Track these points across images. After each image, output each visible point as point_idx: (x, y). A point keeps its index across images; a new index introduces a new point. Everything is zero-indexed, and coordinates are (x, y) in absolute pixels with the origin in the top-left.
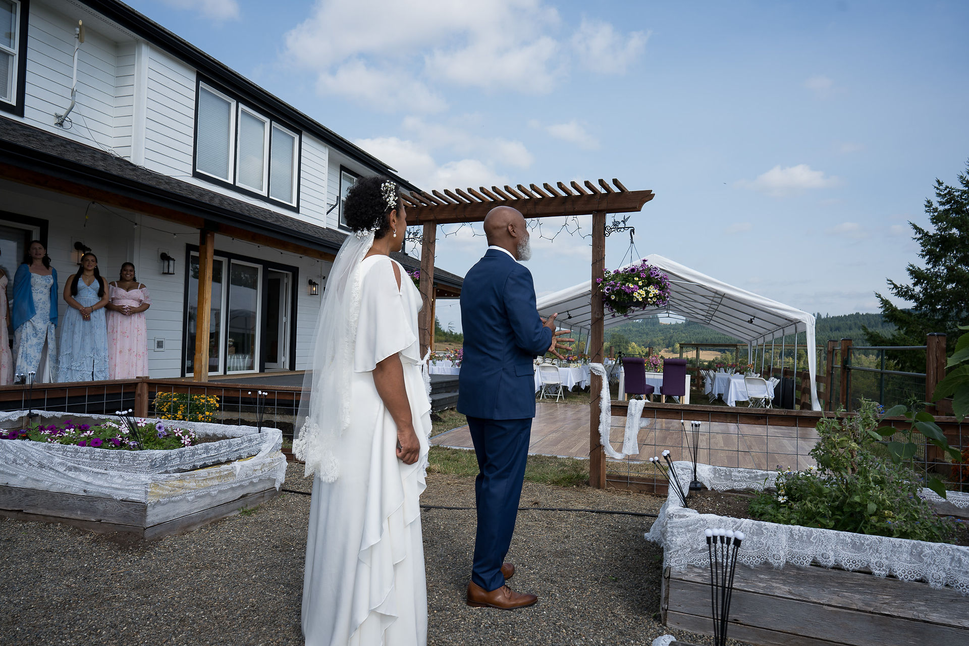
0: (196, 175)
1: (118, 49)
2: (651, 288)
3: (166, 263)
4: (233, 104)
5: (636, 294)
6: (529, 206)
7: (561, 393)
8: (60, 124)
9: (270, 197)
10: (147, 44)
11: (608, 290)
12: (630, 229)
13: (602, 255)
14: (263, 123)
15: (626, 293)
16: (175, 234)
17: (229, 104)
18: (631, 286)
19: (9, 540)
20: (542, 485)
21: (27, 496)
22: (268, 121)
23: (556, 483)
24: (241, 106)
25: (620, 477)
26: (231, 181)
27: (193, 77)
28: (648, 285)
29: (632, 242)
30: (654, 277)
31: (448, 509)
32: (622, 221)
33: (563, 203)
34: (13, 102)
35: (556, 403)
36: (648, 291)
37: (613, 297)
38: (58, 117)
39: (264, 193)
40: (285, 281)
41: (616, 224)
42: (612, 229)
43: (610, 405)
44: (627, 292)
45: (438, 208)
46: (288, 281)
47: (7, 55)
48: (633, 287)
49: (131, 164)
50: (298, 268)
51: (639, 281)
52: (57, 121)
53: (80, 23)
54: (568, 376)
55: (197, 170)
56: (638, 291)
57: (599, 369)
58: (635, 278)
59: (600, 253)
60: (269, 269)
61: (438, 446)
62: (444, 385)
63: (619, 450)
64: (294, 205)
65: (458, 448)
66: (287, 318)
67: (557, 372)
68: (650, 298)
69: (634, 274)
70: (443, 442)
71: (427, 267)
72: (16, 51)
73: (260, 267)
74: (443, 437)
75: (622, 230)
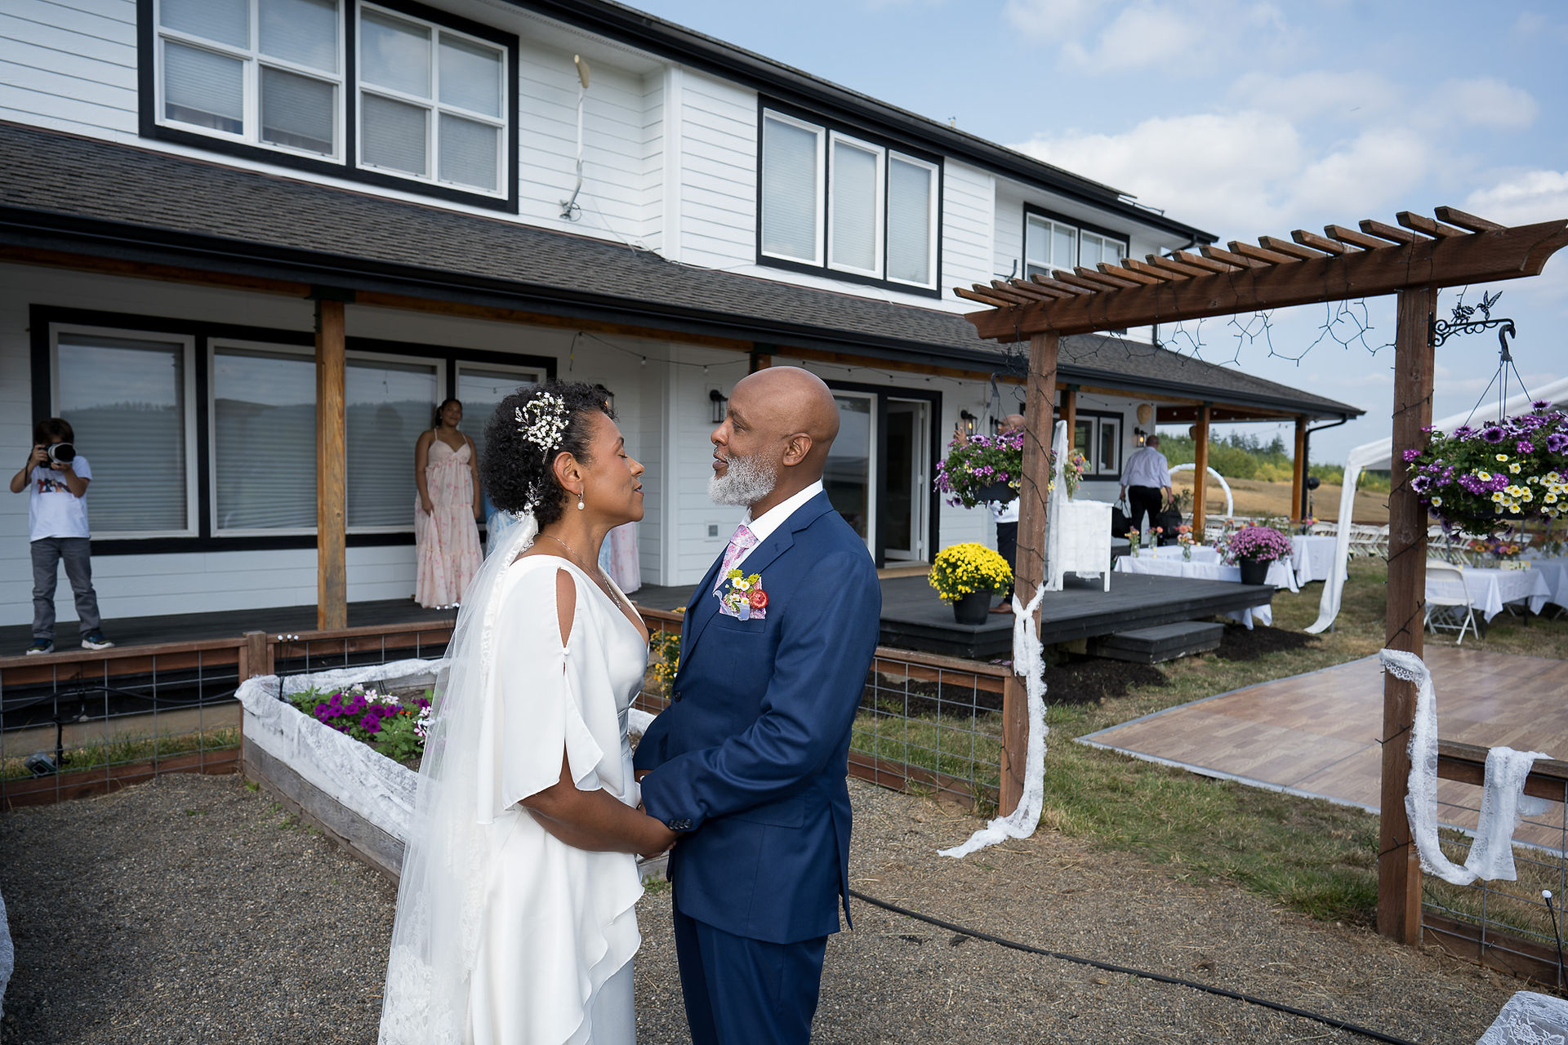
0: (762, 261)
1: (643, 82)
2: (1552, 479)
3: (717, 404)
4: (821, 132)
5: (1498, 498)
6: (1242, 289)
7: (1470, 624)
8: (567, 215)
9: (889, 279)
10: (679, 68)
11: (1421, 484)
12: (1501, 325)
13: (1420, 392)
14: (874, 156)
15: (1469, 494)
16: (705, 367)
17: (814, 135)
18: (1484, 476)
19: (307, 894)
20: (1263, 905)
21: (353, 821)
22: (880, 151)
23: (1299, 904)
24: (834, 134)
25: (1458, 927)
26: (819, 263)
27: (751, 103)
28: (1543, 470)
29: (1506, 357)
30: (1559, 453)
31: (1004, 943)
32: (1481, 306)
33: (1322, 274)
34: (505, 196)
35: (1458, 646)
36: (1543, 487)
37: (1437, 502)
38: (564, 205)
39: (878, 274)
40: (921, 415)
41: (1461, 313)
42: (1450, 326)
43: (1436, 753)
44: (1472, 493)
45: (1056, 307)
46: (924, 416)
47: (494, 128)
48: (1489, 478)
49: (663, 260)
50: (940, 393)
51: (1510, 462)
52: (562, 211)
53: (577, 59)
54: (1488, 589)
55: (764, 253)
56: (1507, 490)
57: (1406, 666)
58: (1499, 457)
59: (1415, 389)
60: (889, 398)
61: (1112, 752)
62: (1187, 607)
63: (1459, 861)
64: (933, 286)
65: (1150, 759)
66: (925, 477)
67: (1459, 581)
68: (1548, 505)
69: (1498, 445)
70: (1127, 741)
71: (1036, 426)
72: (504, 121)
73: (873, 397)
74: (1138, 726)
75: (1479, 327)
